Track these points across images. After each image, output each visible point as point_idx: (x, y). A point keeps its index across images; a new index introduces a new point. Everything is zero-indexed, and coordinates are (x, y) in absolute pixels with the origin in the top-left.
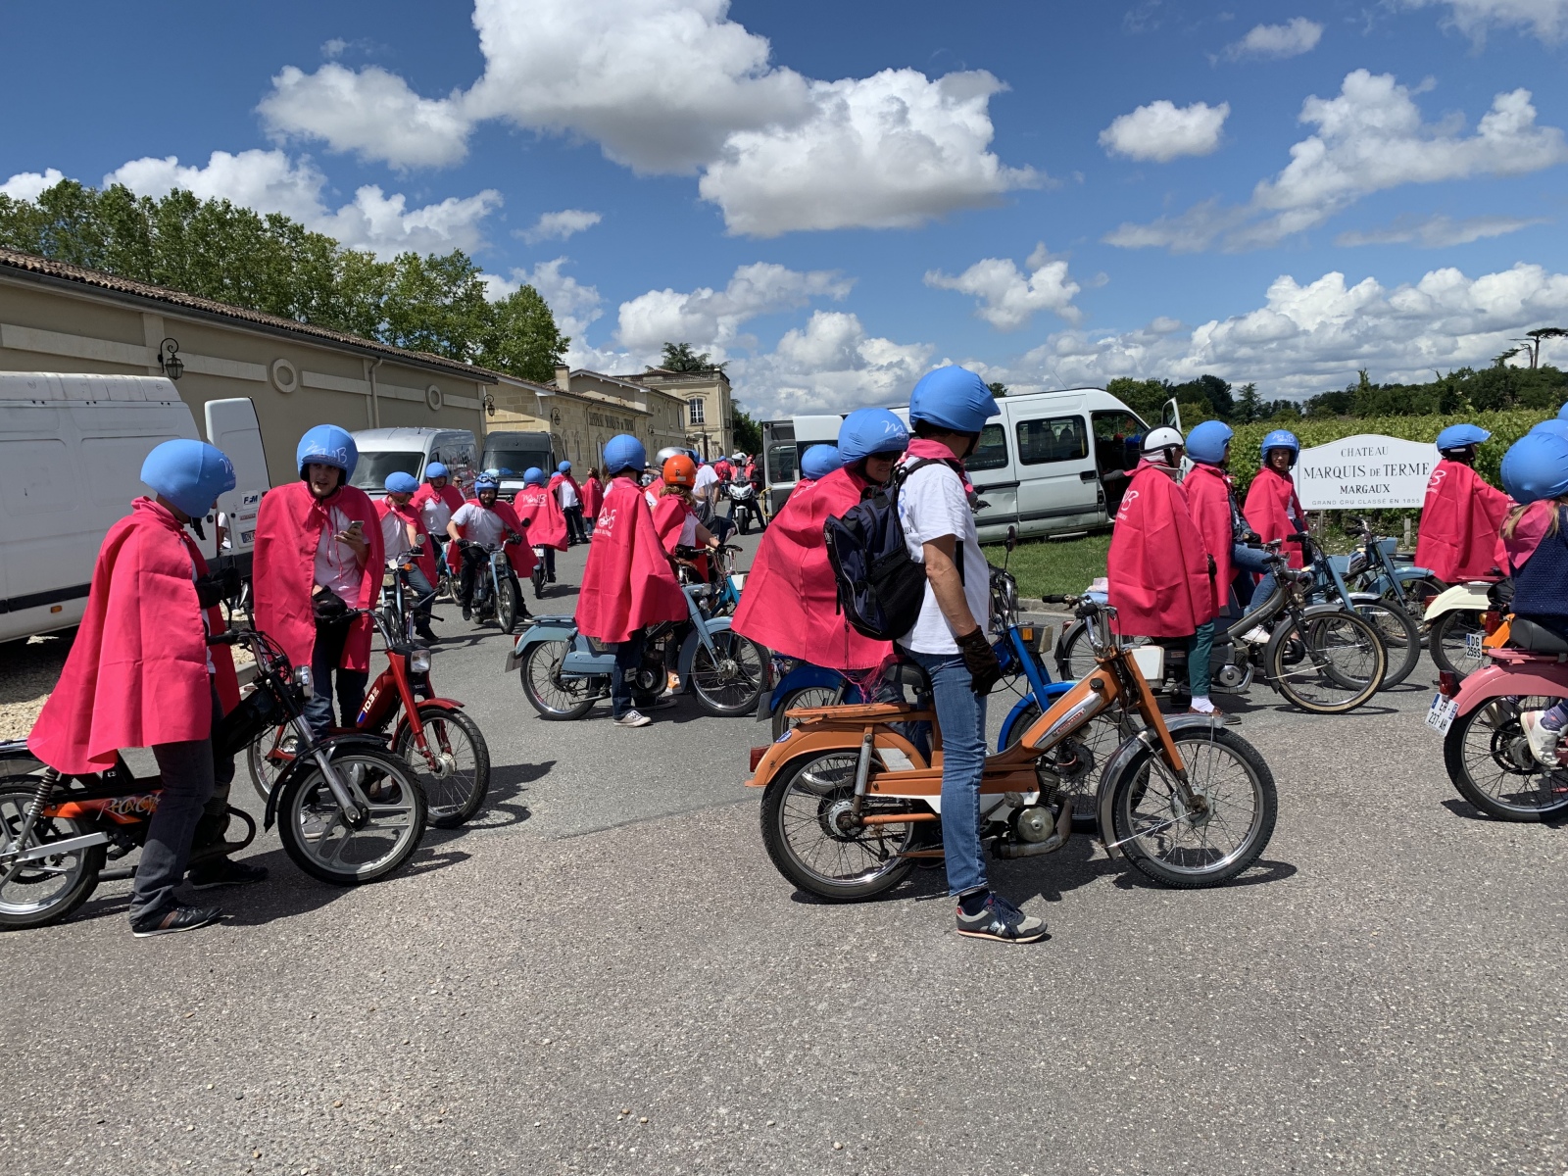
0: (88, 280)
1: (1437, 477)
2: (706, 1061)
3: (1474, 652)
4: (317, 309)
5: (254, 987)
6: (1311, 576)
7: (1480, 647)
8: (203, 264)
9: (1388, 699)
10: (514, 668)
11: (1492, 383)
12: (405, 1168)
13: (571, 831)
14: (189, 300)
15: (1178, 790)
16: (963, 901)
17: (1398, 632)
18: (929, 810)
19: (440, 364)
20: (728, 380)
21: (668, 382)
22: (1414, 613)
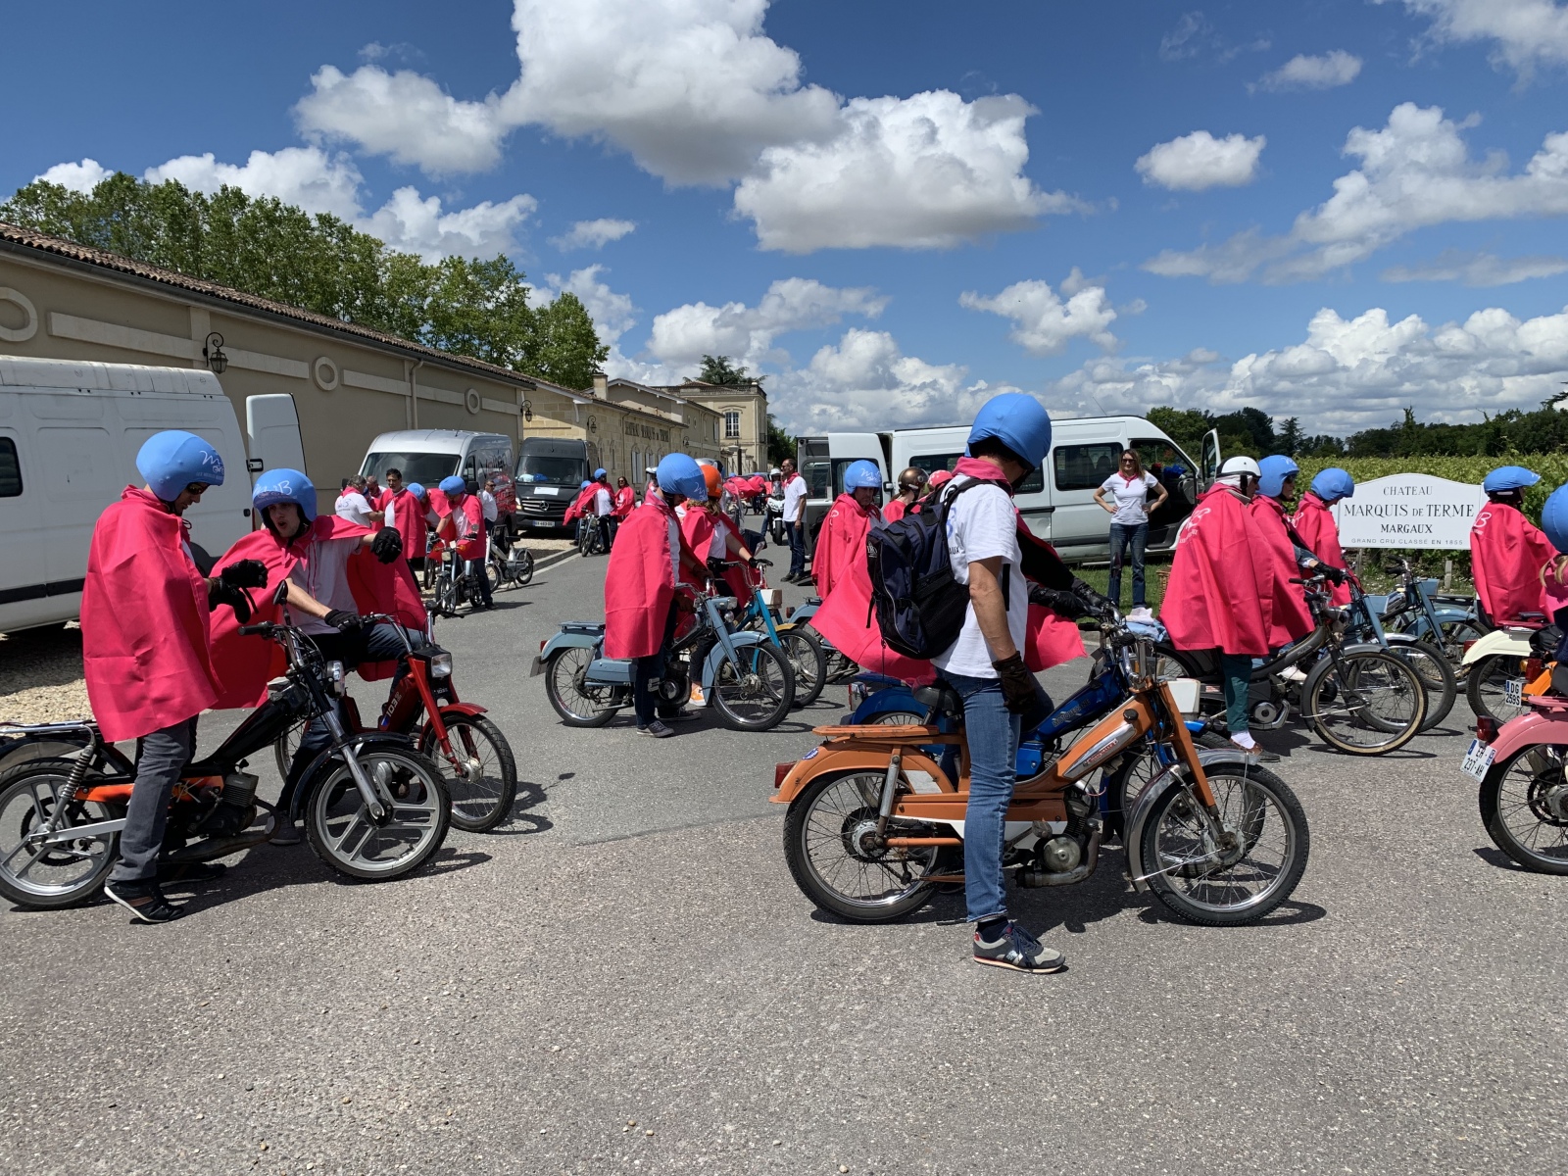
0: (138, 272)
1: (1484, 520)
2: (715, 1076)
3: (1513, 699)
4: (362, 309)
5: (269, 979)
6: (1347, 614)
7: (1520, 694)
8: (250, 260)
9: (1422, 743)
10: (539, 673)
11: (1541, 426)
12: (410, 1168)
13: (590, 839)
14: (236, 296)
15: (1209, 826)
16: (982, 927)
17: (1435, 676)
18: (954, 834)
19: (480, 368)
20: (765, 395)
21: (705, 395)
22: (1453, 656)
